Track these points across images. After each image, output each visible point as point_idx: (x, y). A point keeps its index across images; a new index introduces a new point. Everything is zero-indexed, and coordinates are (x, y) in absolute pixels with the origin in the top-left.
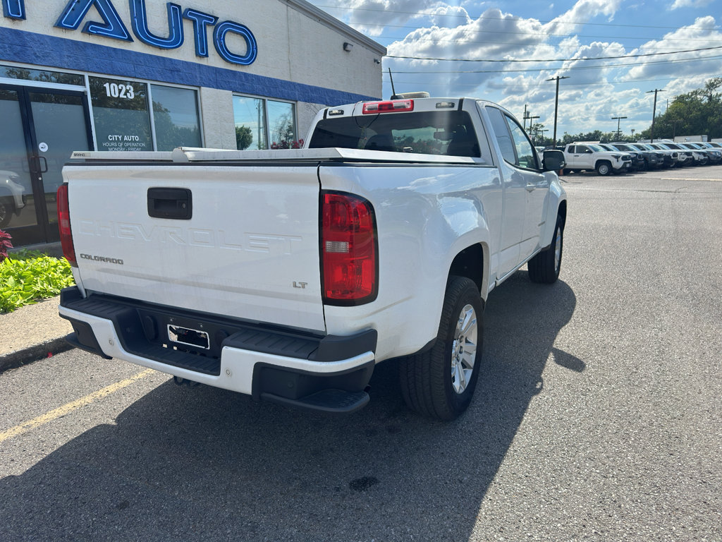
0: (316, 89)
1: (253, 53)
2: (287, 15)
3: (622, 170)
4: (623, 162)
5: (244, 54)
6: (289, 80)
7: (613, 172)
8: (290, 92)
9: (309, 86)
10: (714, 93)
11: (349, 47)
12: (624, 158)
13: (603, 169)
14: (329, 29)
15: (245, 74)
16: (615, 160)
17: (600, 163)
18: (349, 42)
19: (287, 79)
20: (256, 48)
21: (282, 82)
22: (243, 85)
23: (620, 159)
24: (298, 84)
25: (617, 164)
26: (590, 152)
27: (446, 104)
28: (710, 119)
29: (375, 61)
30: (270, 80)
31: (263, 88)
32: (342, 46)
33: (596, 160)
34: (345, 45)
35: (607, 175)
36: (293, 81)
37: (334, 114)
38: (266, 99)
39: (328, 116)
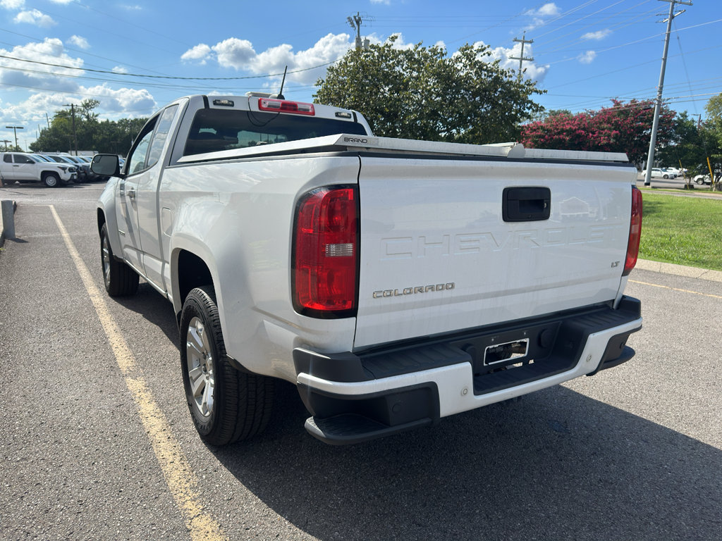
3: (70, 182)
4: (70, 174)
7: (61, 184)
10: (91, 112)
12: (71, 170)
13: (51, 181)
16: (63, 171)
17: (45, 174)
23: (67, 170)
25: (66, 176)
26: (32, 162)
28: (95, 137)
33: (42, 170)
35: (55, 187)
39: (212, 106)
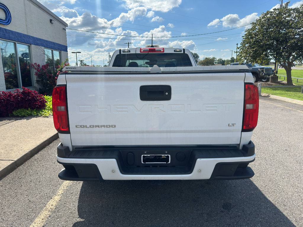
0: (40, 40)
1: (9, 19)
2: (24, 3)
5: (4, 19)
6: (27, 34)
8: (28, 40)
9: (36, 38)
11: (53, 22)
14: (43, 12)
15: (5, 29)
18: (52, 19)
19: (26, 33)
20: (11, 17)
21: (24, 34)
22: (5, 35)
24: (31, 36)
27: (179, 50)
29: (63, 29)
30: (18, 33)
31: (15, 37)
32: (49, 21)
34: (51, 21)
36: (29, 34)
37: (125, 52)
38: (16, 42)
39: (122, 53)
